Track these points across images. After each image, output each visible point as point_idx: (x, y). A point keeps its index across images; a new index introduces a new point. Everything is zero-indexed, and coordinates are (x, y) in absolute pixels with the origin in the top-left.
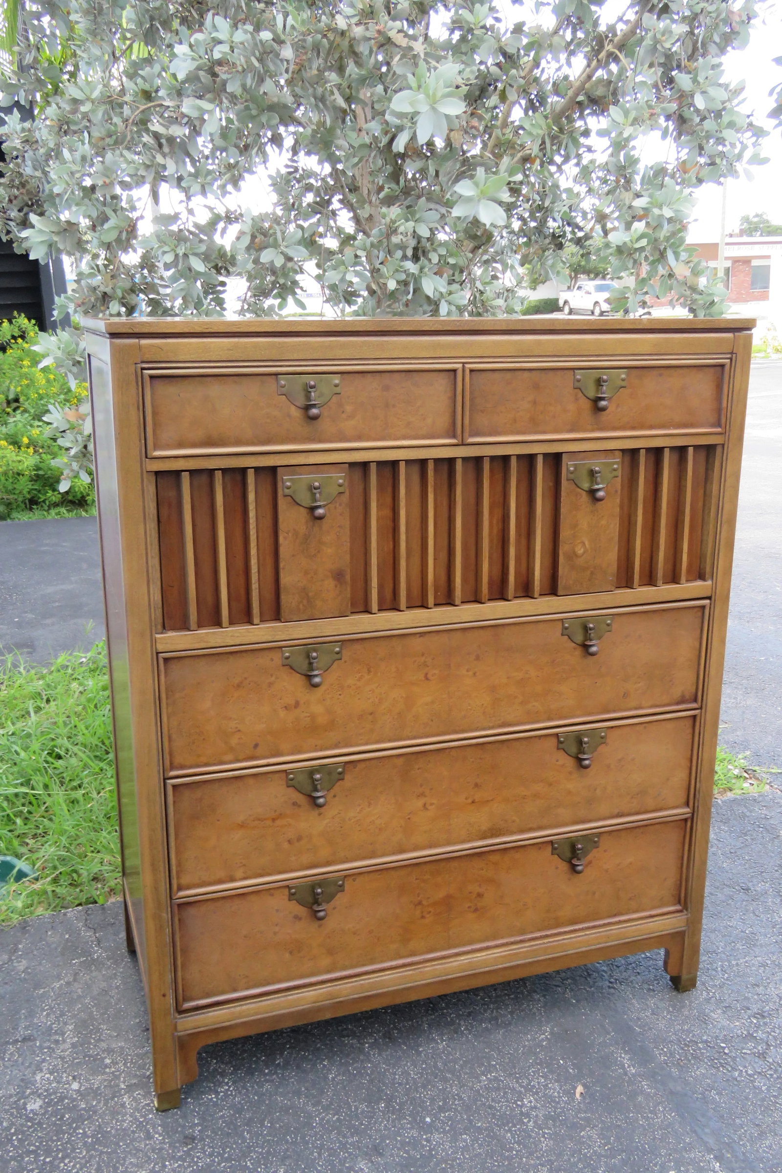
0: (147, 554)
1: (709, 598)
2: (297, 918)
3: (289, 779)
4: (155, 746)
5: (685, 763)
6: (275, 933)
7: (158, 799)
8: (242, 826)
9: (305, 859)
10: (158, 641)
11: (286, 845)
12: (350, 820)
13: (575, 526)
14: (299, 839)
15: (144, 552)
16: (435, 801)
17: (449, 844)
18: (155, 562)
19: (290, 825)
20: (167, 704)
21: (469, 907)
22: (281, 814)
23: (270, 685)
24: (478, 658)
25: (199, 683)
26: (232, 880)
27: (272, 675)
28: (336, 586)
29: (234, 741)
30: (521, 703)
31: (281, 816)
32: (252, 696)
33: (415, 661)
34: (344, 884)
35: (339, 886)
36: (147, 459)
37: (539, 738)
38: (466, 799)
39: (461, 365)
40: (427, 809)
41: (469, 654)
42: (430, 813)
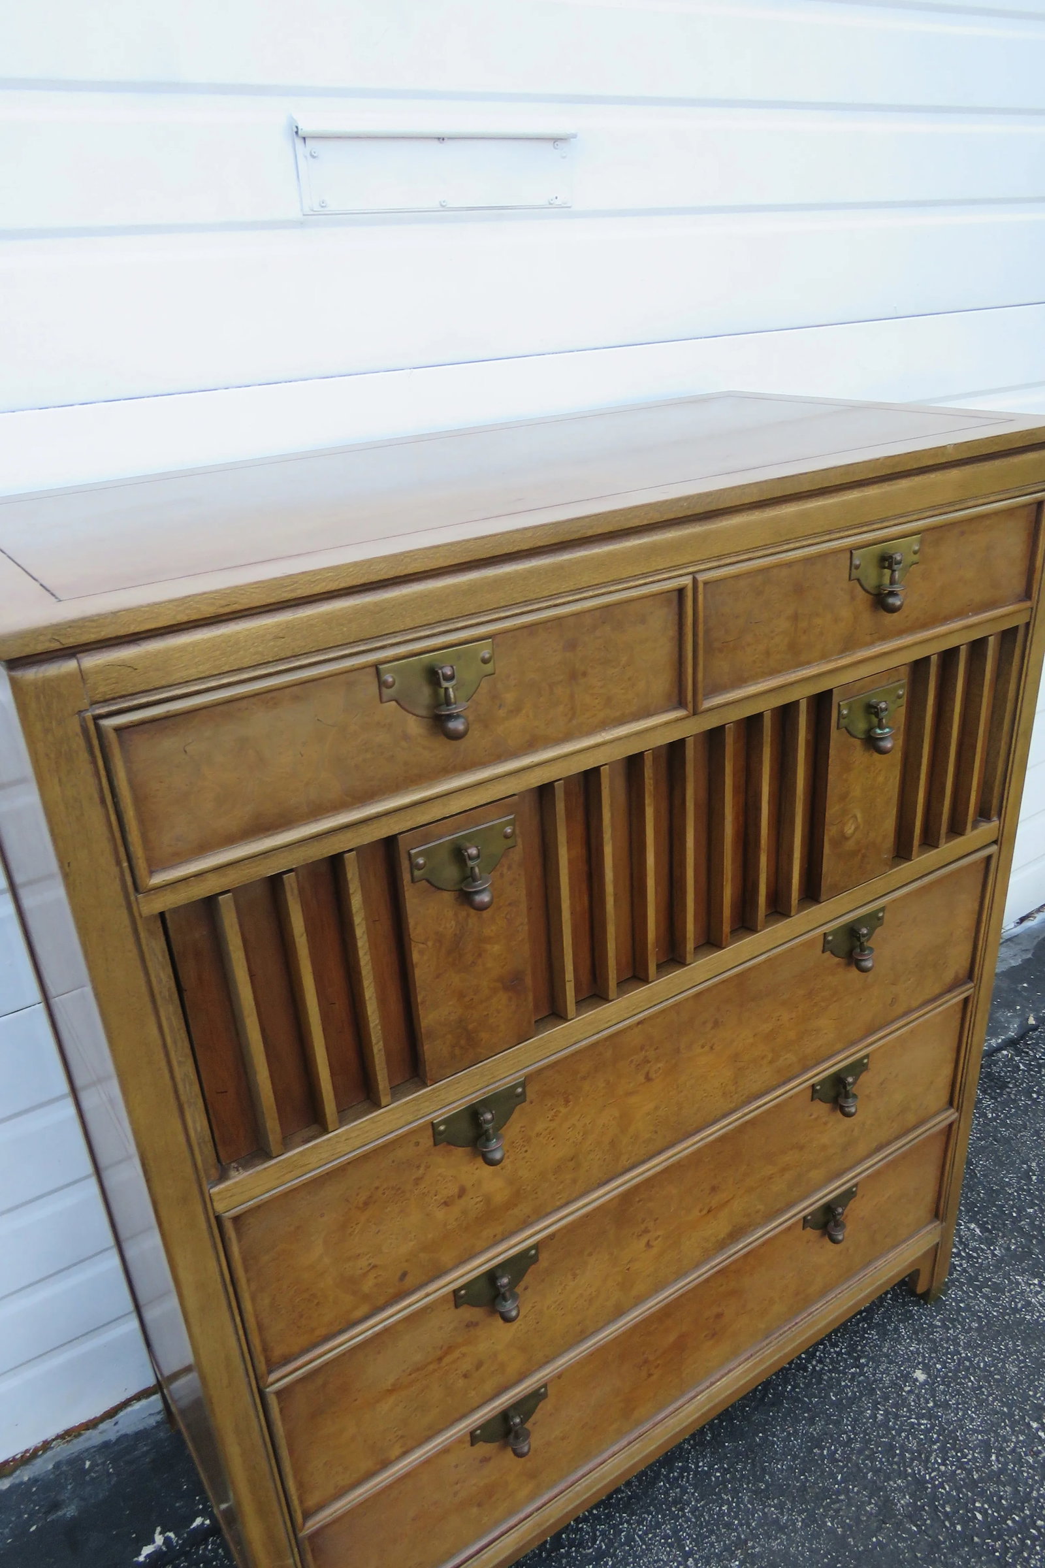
0: (169, 1062)
1: (995, 842)
2: (485, 1460)
3: (458, 1298)
4: (237, 1353)
5: (951, 1056)
6: (455, 1494)
7: (255, 1423)
8: (393, 1390)
9: (489, 1387)
10: (215, 1198)
11: (461, 1383)
12: (548, 1308)
13: (843, 797)
14: (479, 1365)
15: (163, 1064)
16: (660, 1233)
17: (681, 1275)
18: (185, 1069)
19: (464, 1355)
20: (248, 1281)
21: (706, 1336)
22: (450, 1348)
23: (417, 1181)
24: (716, 1024)
25: (298, 1228)
26: (385, 1464)
27: (418, 1167)
28: (510, 999)
29: (368, 1286)
30: (770, 1062)
31: (450, 1349)
32: (389, 1209)
33: (632, 1061)
34: (546, 1390)
35: (541, 1395)
36: (140, 896)
37: (791, 1097)
38: (701, 1211)
39: (690, 577)
40: (652, 1247)
41: (704, 1023)
42: (655, 1251)
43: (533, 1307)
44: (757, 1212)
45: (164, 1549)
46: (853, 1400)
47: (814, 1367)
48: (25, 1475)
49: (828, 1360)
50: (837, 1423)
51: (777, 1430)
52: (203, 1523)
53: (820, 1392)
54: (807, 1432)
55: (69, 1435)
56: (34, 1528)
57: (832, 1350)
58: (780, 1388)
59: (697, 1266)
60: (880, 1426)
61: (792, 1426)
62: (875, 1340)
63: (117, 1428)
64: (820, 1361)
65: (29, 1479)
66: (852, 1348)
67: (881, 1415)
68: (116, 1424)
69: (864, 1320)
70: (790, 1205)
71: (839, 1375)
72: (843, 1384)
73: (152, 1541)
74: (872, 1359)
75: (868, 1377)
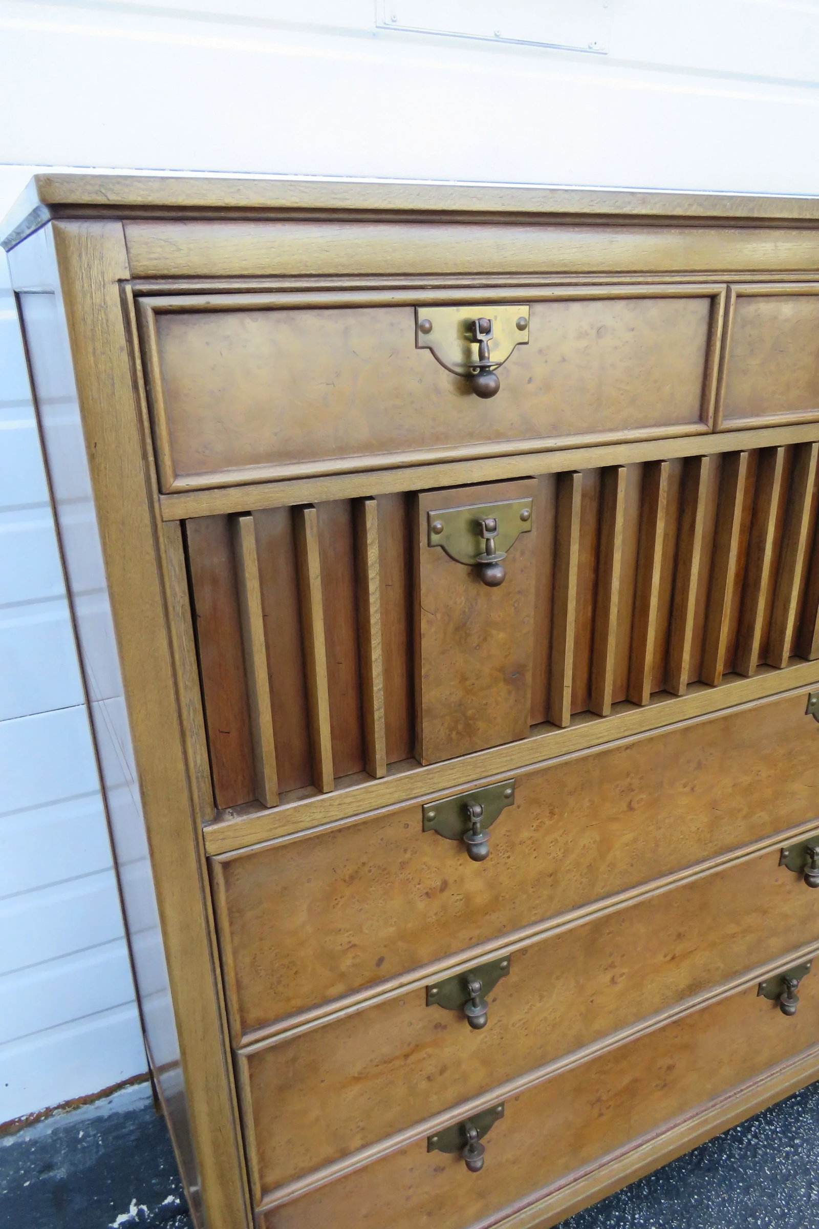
0: (176, 684)
2: (439, 1170)
3: (430, 996)
4: (214, 1007)
6: (408, 1199)
7: (224, 1083)
8: (357, 1079)
9: (450, 1094)
10: (208, 838)
11: (424, 1085)
12: (513, 1025)
14: (443, 1070)
15: (170, 682)
16: (625, 970)
17: (640, 1018)
18: (191, 696)
19: (430, 1056)
20: (232, 933)
21: (657, 1086)
22: (417, 1046)
23: (403, 865)
24: (699, 766)
25: (285, 888)
26: (345, 1154)
27: (405, 851)
28: (510, 692)
29: (346, 963)
30: (745, 817)
31: (417, 1047)
32: (373, 889)
33: (617, 786)
34: (503, 1108)
35: (497, 1113)
36: (162, 497)
37: (760, 857)
38: (665, 956)
39: (725, 285)
40: (616, 983)
41: (689, 762)
42: (619, 988)
43: (500, 1021)
44: (717, 969)
45: (137, 1220)
46: (786, 1177)
47: (749, 1141)
48: (27, 1135)
49: (763, 1136)
50: (772, 1196)
51: (712, 1195)
52: (174, 1202)
53: (755, 1165)
54: (742, 1201)
55: (68, 1105)
56: (27, 1184)
57: (767, 1128)
58: (716, 1156)
59: (657, 1011)
60: (813, 1205)
61: (727, 1193)
62: (809, 1124)
63: (110, 1106)
64: (755, 1136)
65: (30, 1140)
66: (786, 1129)
67: (815, 1195)
68: (110, 1102)
69: (799, 1103)
70: (748, 969)
71: (773, 1151)
72: (778, 1160)
73: (127, 1211)
74: (806, 1141)
75: (802, 1157)
